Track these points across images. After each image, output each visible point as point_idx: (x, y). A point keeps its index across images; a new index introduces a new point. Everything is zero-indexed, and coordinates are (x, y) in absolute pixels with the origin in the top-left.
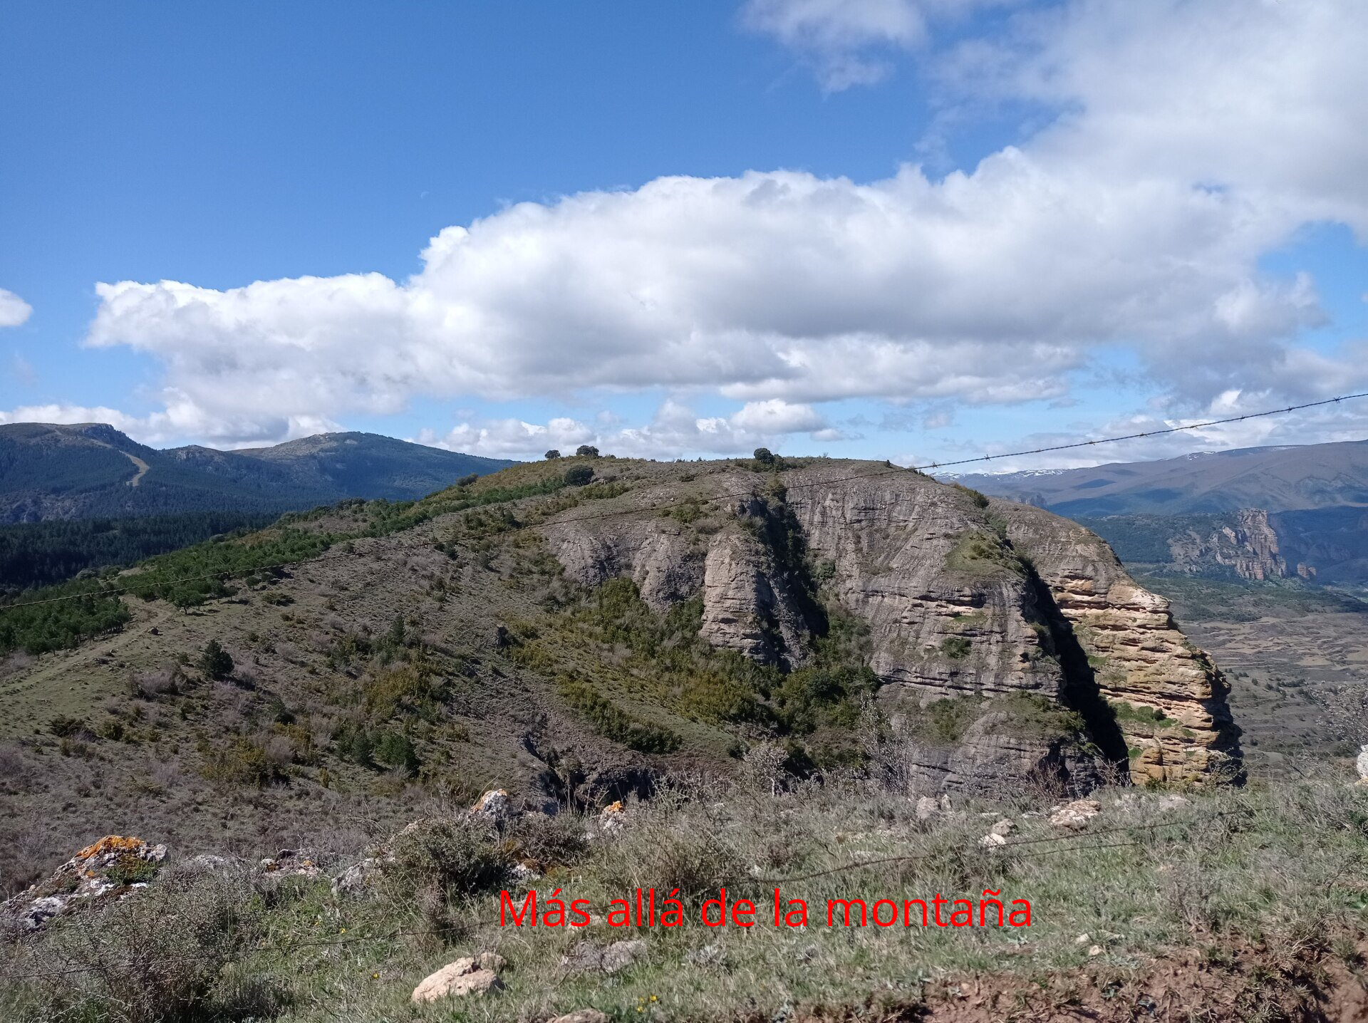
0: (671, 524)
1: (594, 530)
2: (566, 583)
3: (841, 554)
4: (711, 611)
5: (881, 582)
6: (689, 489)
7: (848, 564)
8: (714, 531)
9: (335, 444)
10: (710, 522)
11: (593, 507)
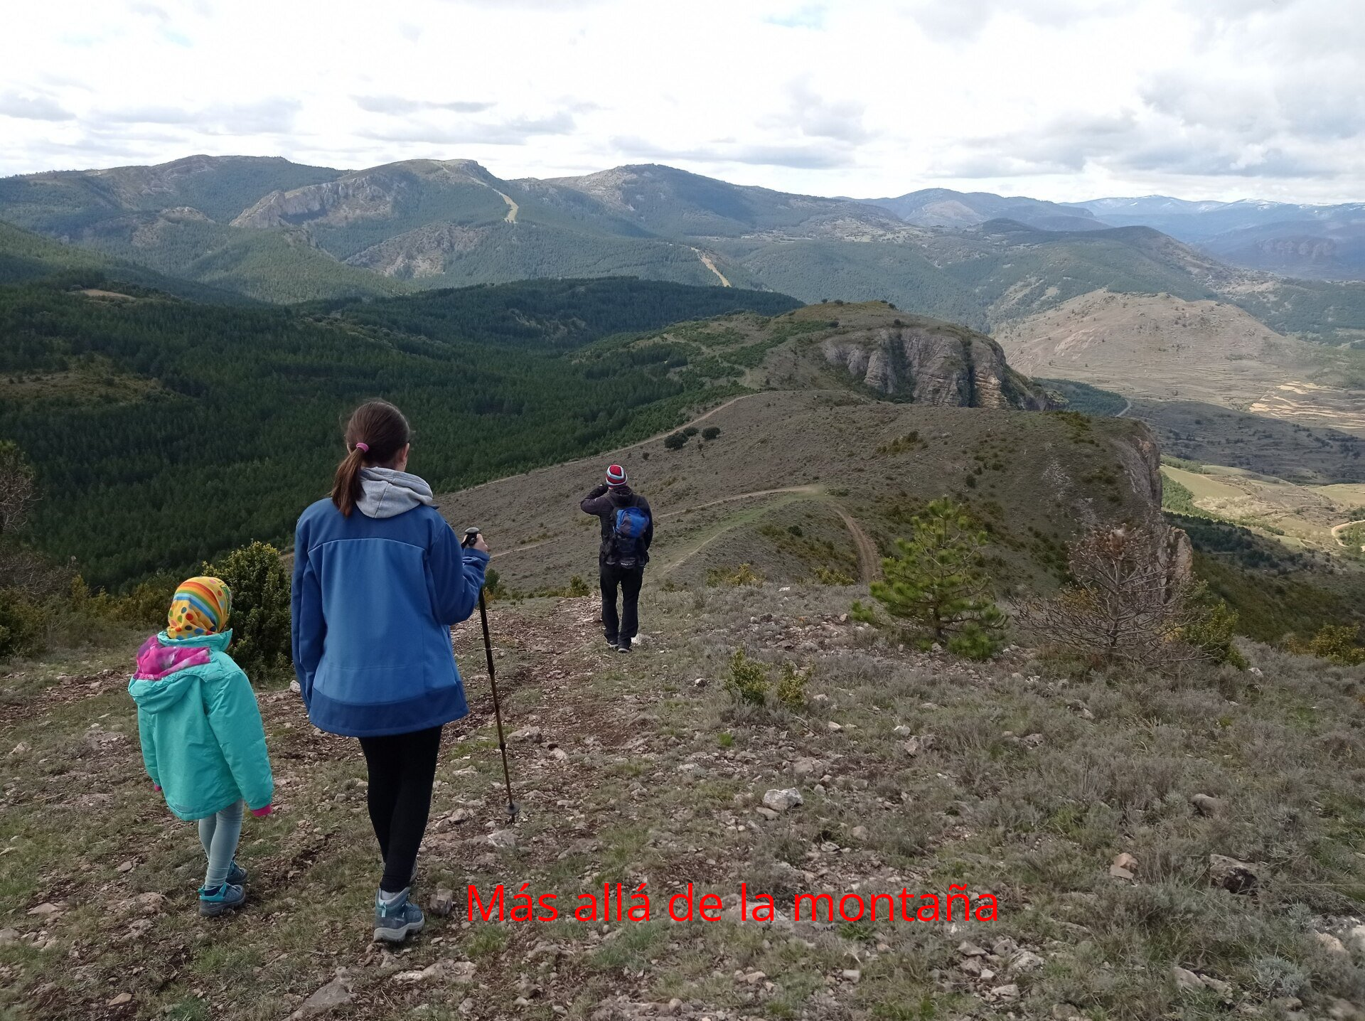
0: (860, 347)
1: (837, 346)
2: (827, 363)
3: (914, 359)
4: (868, 375)
5: (922, 369)
6: (869, 334)
7: (916, 363)
8: (873, 350)
9: (635, 176)
10: (873, 346)
11: (837, 338)
